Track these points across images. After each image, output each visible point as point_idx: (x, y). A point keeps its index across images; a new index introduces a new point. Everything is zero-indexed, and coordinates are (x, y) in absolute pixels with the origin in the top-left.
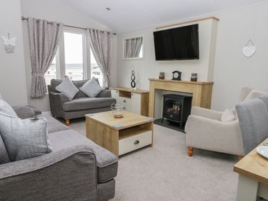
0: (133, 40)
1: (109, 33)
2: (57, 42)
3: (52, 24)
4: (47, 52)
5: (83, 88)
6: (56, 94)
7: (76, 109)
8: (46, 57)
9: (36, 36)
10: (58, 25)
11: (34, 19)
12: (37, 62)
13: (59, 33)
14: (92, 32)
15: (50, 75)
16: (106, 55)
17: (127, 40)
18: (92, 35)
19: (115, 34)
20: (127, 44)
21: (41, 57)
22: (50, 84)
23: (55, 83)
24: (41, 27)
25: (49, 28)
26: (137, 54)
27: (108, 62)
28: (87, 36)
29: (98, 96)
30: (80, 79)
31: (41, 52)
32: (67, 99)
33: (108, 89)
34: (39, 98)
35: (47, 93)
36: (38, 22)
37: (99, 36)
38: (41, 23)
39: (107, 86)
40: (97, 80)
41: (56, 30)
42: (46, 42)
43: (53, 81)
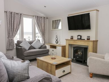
0: (55, 21)
1: (44, 18)
2: (20, 22)
3: (18, 14)
4: (15, 27)
5: (32, 45)
6: (20, 48)
7: (30, 55)
8: (15, 30)
9: (10, 20)
10: (21, 14)
11: (9, 12)
12: (11, 32)
13: (21, 18)
14: (37, 17)
15: (16, 39)
16: (43, 28)
17: (53, 21)
18: (37, 19)
19: (47, 18)
20: (53, 23)
21: (12, 30)
22: (16, 43)
23: (19, 42)
24: (13, 15)
25: (16, 16)
26: (58, 28)
27: (44, 31)
28: (34, 19)
29: (40, 48)
30: (31, 40)
31: (12, 27)
32: (25, 50)
33: (44, 44)
34: (11, 50)
35: (15, 47)
36: (11, 13)
37: (40, 19)
38: (13, 13)
39: (43, 43)
40: (39, 40)
41: (20, 16)
42: (15, 23)
43: (18, 42)
